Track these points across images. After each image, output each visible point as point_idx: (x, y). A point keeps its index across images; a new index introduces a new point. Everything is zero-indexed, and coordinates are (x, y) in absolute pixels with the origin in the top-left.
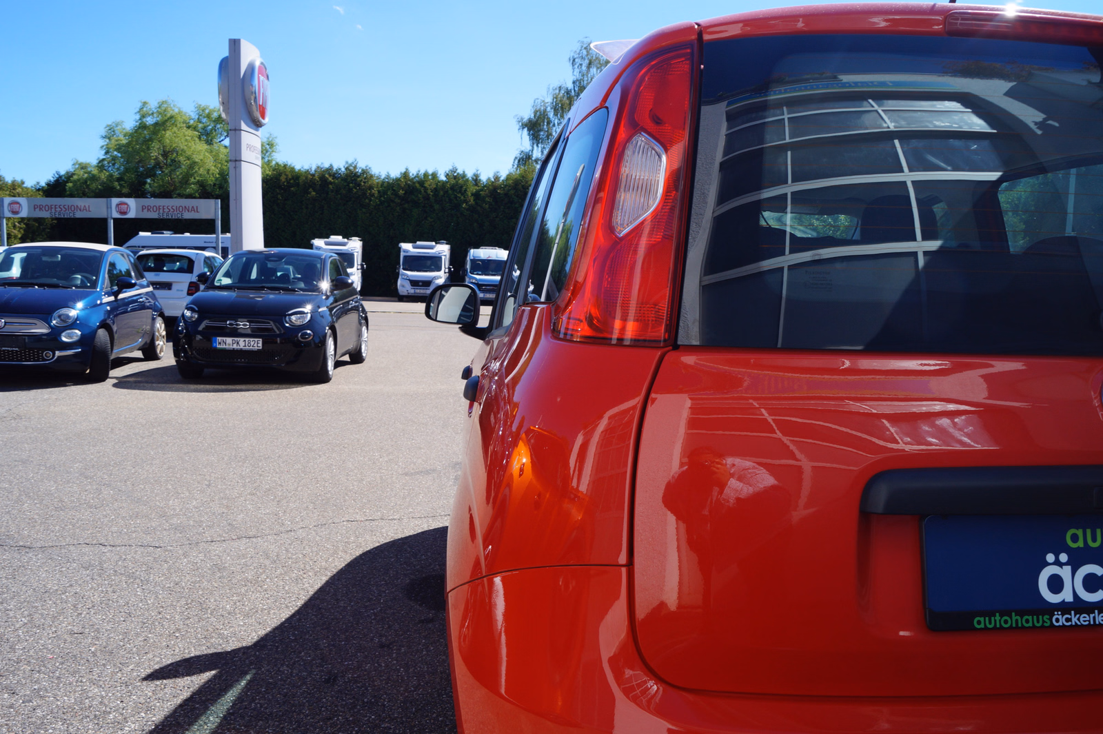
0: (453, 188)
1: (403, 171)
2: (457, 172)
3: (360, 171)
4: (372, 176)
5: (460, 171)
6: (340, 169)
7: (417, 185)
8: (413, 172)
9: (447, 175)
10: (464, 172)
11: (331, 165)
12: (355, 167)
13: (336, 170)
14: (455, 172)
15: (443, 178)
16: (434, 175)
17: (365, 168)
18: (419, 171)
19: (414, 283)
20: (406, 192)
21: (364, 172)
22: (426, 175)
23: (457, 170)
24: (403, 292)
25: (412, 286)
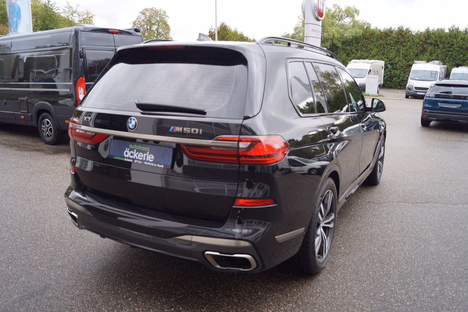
0: (450, 36)
1: (427, 28)
2: (455, 27)
3: (405, 29)
4: (410, 31)
5: (456, 27)
6: (395, 29)
7: (432, 35)
8: (431, 29)
9: (449, 29)
10: (458, 27)
11: (391, 27)
12: (402, 27)
13: (393, 29)
14: (454, 27)
15: (447, 31)
16: (442, 30)
17: (407, 28)
18: (434, 28)
20: (426, 38)
21: (407, 29)
22: (438, 29)
23: (455, 26)
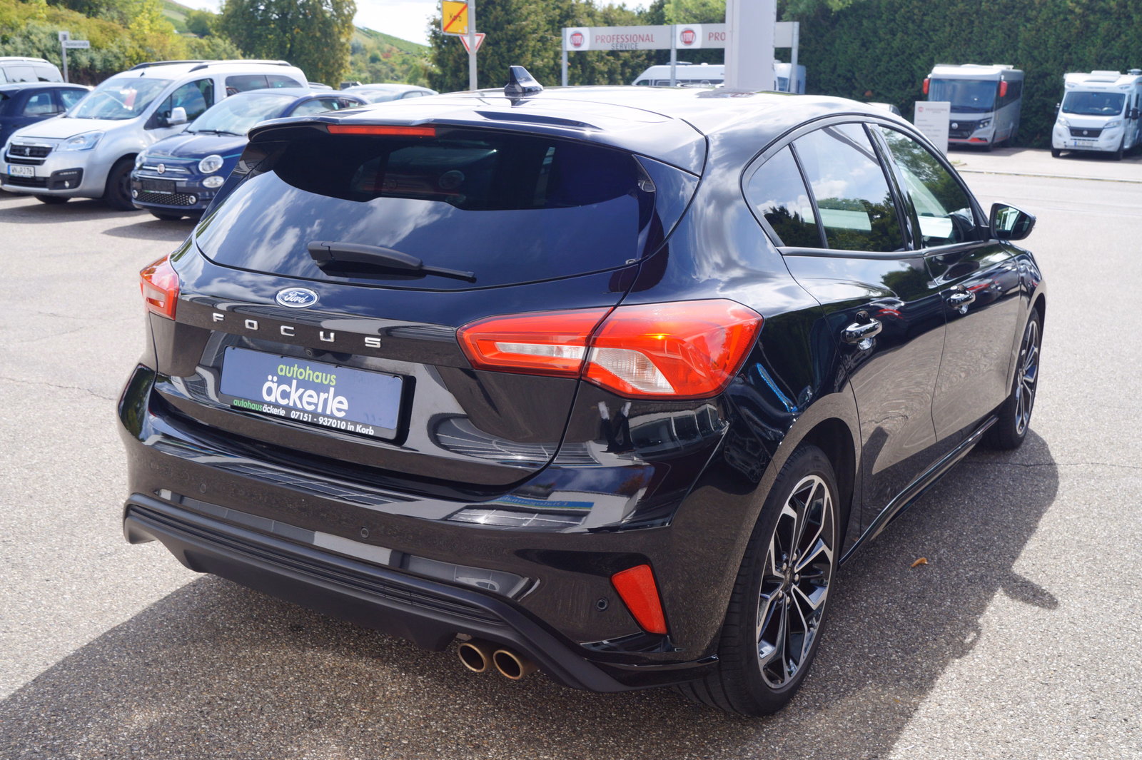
19: (1076, 132)
24: (1058, 144)
25: (1072, 135)
